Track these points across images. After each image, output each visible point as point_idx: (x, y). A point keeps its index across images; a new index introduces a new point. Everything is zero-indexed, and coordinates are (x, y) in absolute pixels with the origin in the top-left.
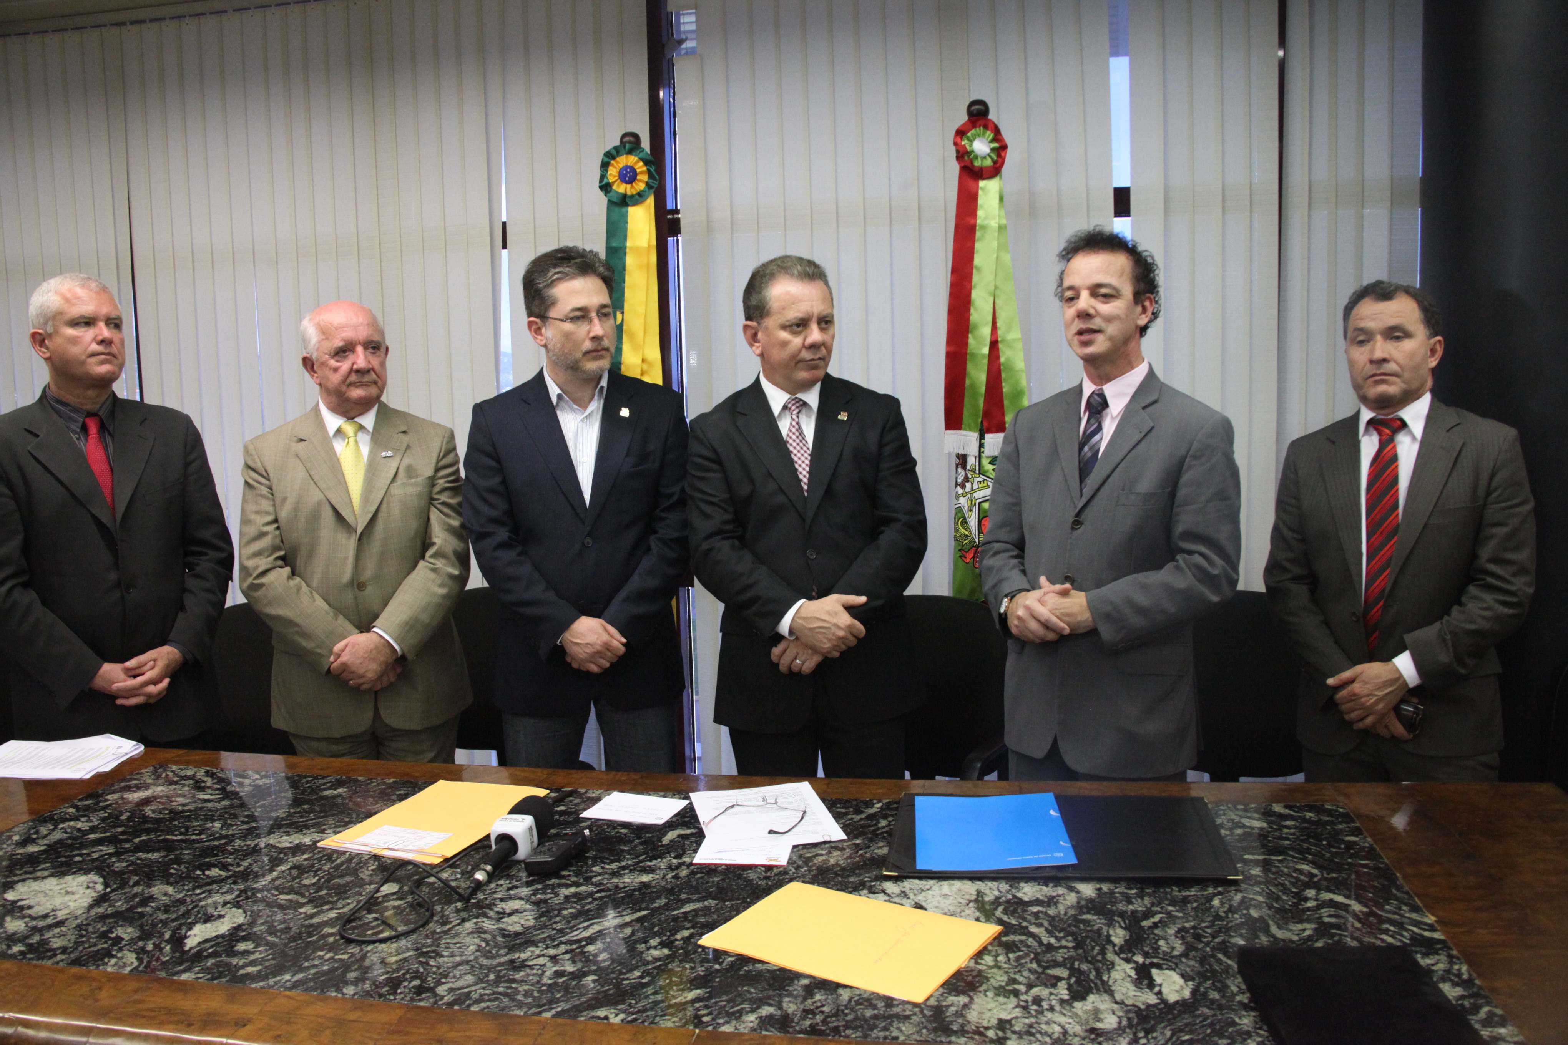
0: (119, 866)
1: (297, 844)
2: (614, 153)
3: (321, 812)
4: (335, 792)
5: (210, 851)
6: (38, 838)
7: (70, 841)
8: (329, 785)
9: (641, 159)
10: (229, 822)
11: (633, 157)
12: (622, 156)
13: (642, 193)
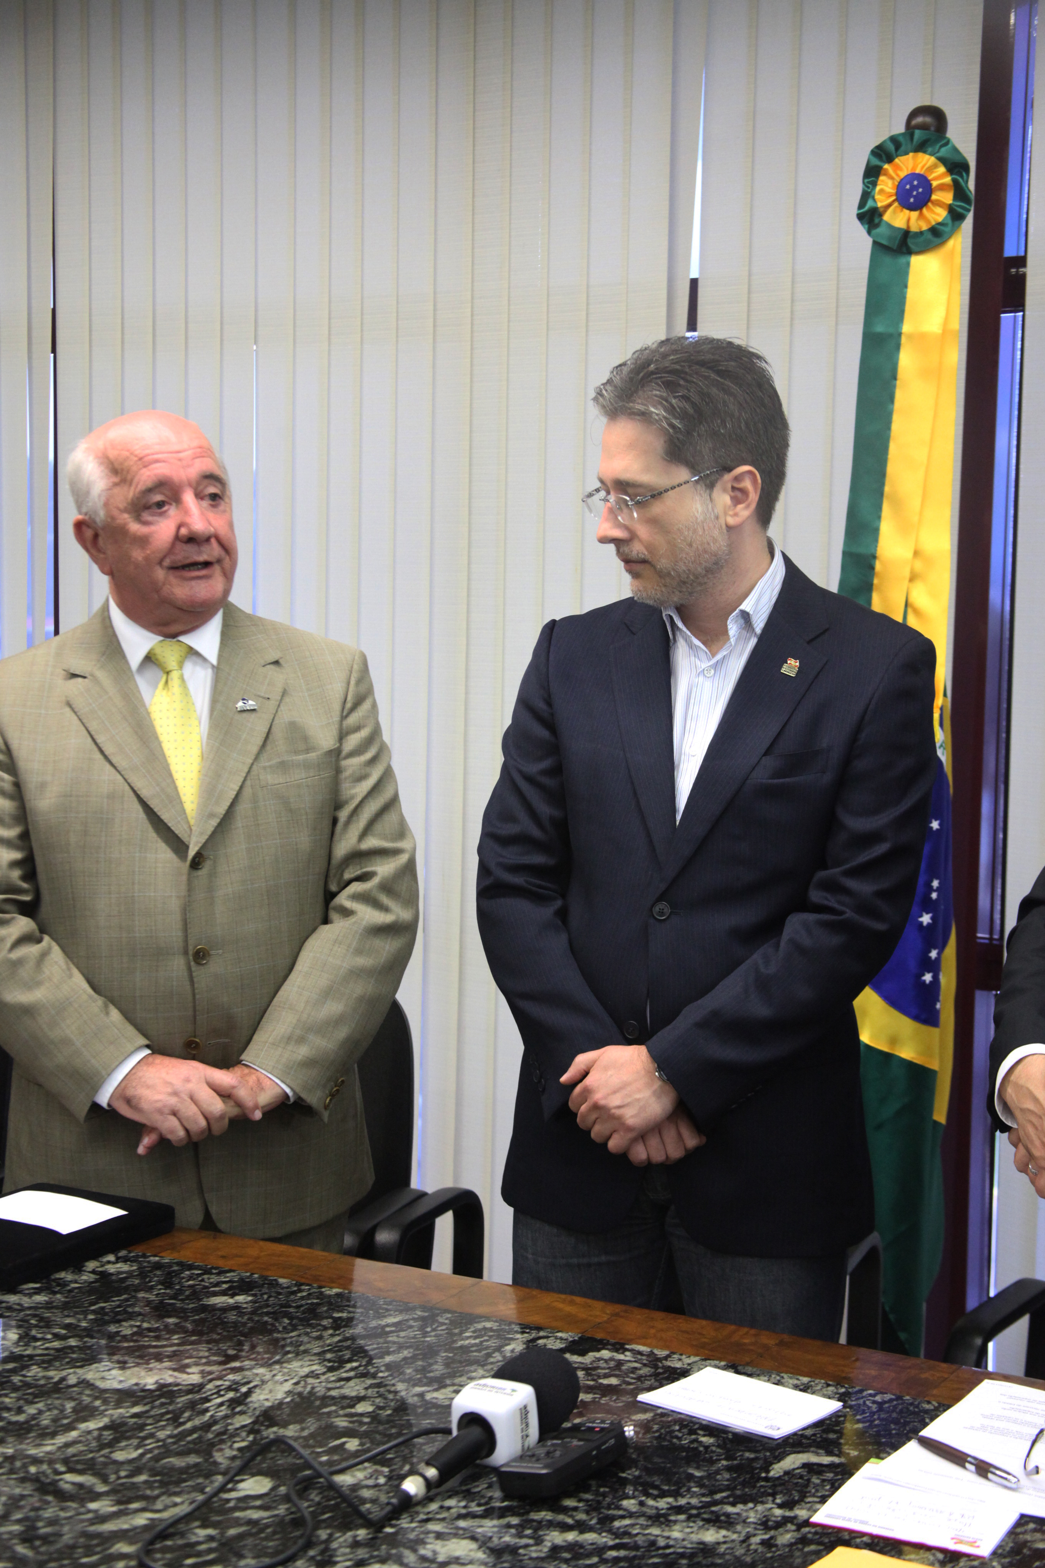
1: (131, 1386)
2: (891, 147)
3: (193, 1333)
4: (231, 1301)
8: (225, 1286)
9: (942, 160)
10: (34, 1332)
11: (927, 157)
12: (906, 153)
13: (942, 228)
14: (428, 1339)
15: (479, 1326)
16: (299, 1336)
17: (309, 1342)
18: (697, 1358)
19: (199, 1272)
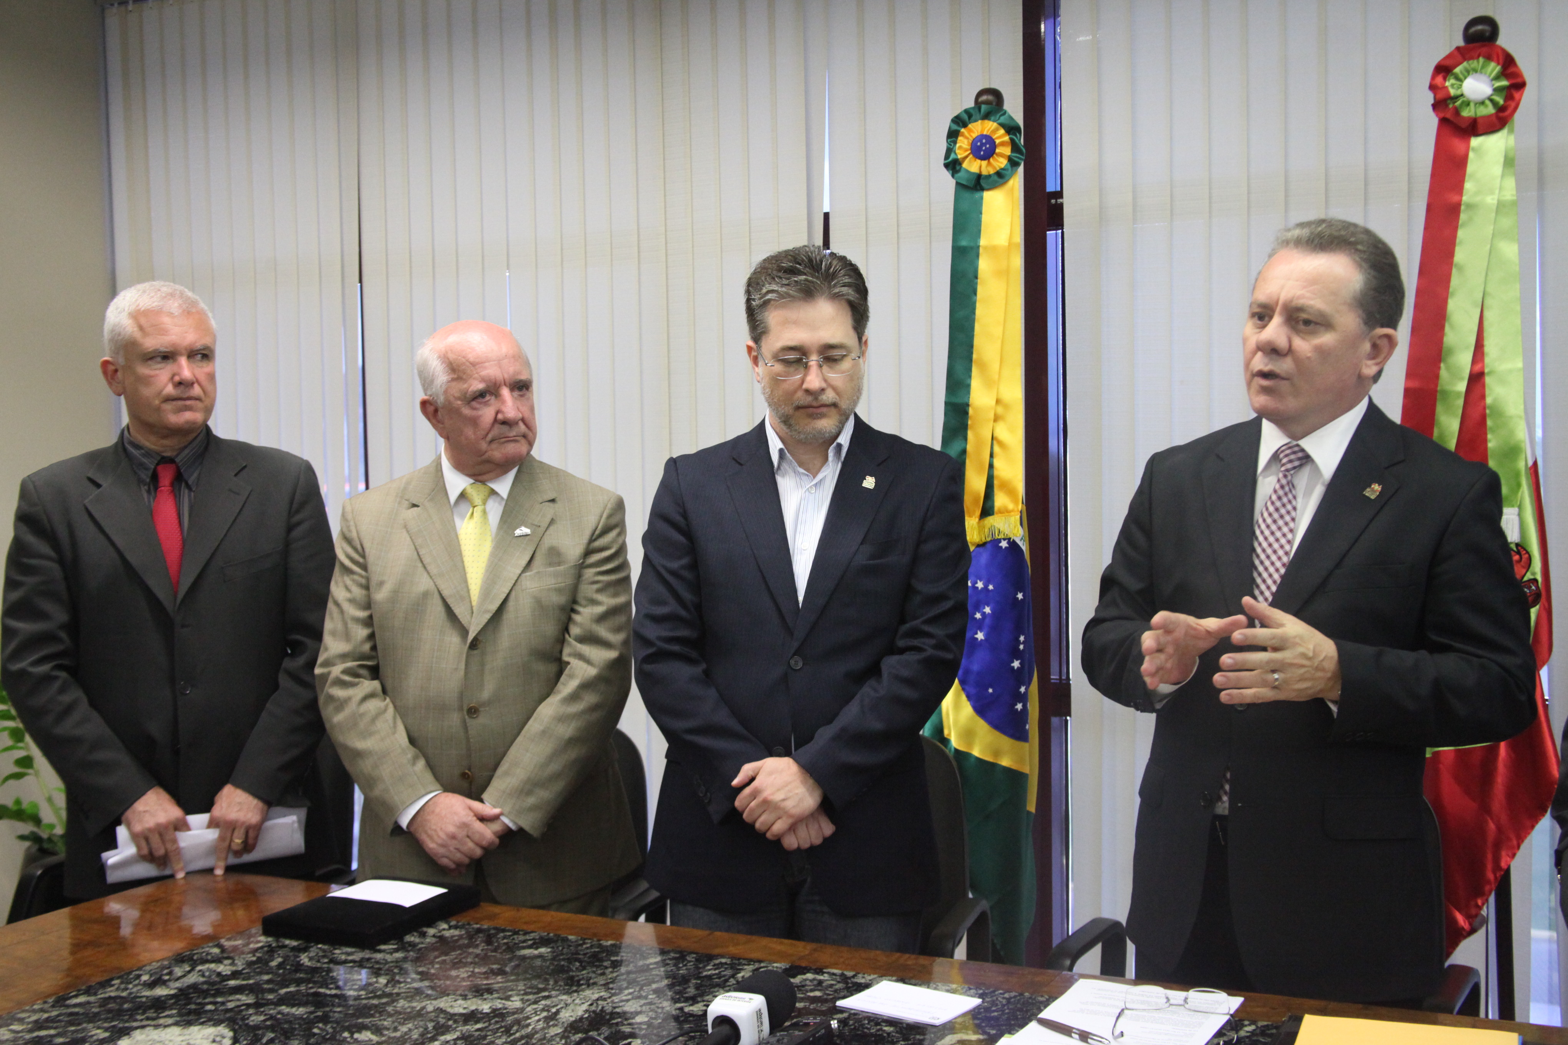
0: (256, 1019)
1: (473, 1011)
2: (965, 117)
3: (512, 974)
4: (536, 952)
5: (364, 1011)
6: (169, 980)
7: (205, 987)
8: (530, 942)
9: (1002, 125)
10: (397, 978)
11: (991, 123)
12: (976, 121)
13: (1003, 172)
14: (681, 972)
15: (717, 962)
16: (588, 973)
17: (596, 978)
18: (875, 976)
19: (510, 934)
